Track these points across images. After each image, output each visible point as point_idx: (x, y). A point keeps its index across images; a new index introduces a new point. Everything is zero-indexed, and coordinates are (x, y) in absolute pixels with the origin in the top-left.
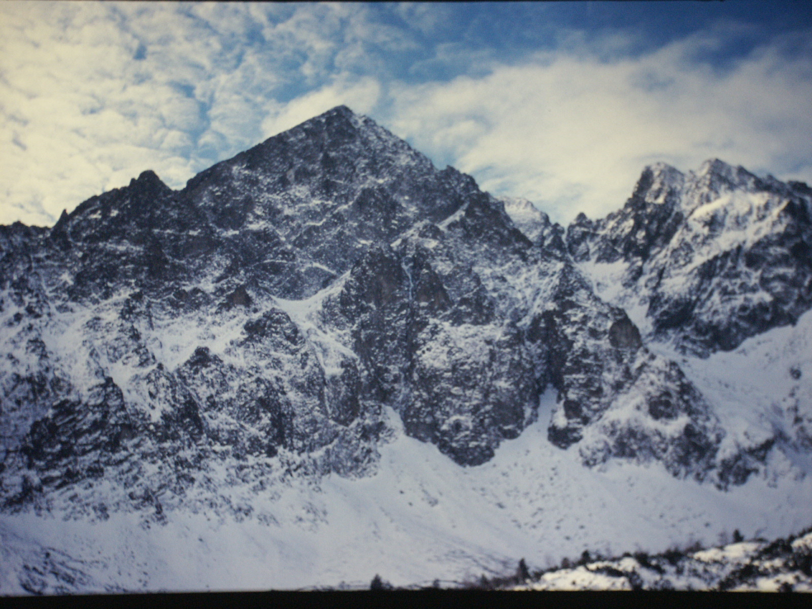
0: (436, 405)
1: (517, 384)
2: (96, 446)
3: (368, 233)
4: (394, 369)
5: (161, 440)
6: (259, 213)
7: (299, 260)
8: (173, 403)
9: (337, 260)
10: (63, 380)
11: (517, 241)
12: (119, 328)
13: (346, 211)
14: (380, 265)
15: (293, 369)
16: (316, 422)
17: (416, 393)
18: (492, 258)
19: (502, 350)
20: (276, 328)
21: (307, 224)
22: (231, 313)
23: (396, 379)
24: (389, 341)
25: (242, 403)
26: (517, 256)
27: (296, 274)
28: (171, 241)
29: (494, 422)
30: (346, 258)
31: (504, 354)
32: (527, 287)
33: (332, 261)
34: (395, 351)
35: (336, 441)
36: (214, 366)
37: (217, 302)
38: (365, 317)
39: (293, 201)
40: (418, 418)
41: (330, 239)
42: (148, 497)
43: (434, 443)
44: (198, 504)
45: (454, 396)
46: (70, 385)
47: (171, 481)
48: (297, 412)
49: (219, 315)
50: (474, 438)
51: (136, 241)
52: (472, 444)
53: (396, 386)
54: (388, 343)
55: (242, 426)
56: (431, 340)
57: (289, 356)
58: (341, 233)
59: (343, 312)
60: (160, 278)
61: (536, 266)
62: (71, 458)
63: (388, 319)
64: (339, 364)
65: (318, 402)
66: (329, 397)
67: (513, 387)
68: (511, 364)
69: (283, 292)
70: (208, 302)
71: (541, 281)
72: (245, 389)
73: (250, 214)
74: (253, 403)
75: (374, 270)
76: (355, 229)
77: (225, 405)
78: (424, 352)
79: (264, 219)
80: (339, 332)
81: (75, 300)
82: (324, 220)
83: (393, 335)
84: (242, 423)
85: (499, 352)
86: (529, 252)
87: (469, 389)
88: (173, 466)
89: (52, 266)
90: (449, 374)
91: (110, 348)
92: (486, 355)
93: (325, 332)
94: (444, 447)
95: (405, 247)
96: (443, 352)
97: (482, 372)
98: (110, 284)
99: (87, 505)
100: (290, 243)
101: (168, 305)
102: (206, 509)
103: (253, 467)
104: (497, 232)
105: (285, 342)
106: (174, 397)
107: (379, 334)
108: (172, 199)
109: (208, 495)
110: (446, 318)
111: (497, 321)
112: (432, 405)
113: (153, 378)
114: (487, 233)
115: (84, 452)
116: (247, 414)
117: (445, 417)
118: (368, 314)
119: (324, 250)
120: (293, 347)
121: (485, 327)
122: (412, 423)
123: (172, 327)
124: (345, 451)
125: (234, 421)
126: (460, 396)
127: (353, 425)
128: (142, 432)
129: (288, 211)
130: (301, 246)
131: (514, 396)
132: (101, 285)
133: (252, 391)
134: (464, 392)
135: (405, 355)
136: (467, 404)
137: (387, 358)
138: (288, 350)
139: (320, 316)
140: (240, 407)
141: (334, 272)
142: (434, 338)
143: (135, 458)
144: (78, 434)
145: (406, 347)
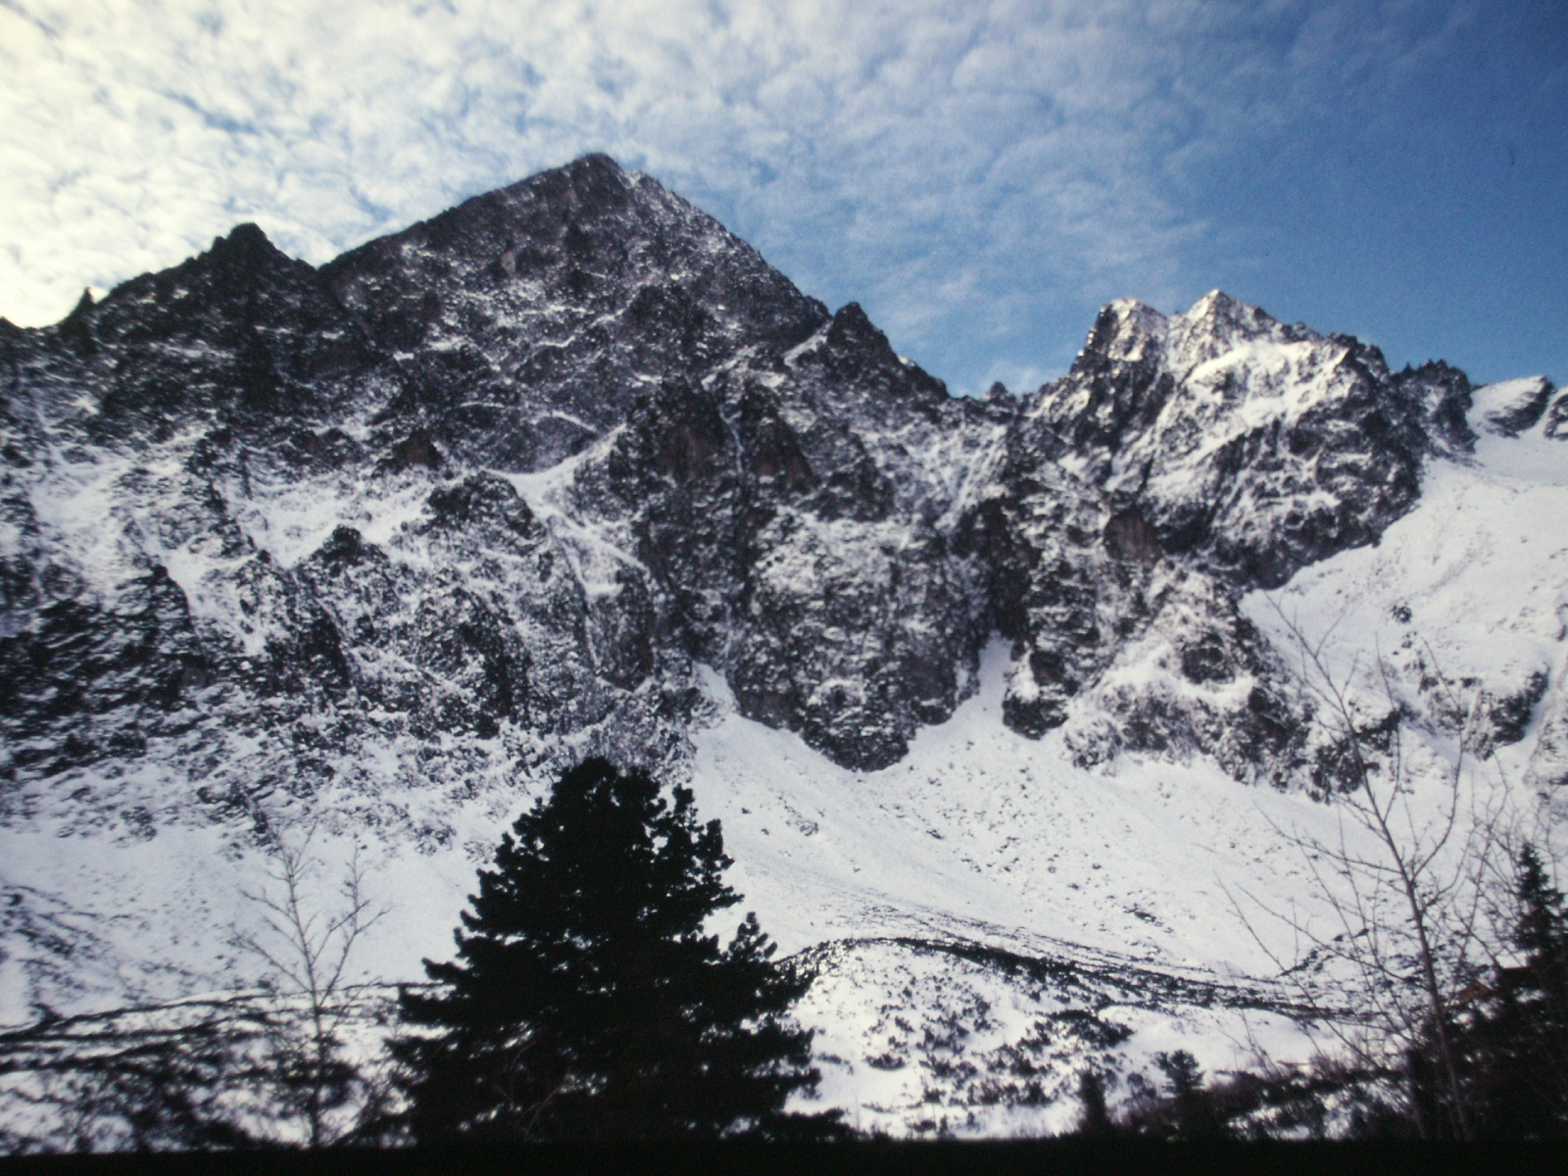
0: (797, 659)
1: (940, 626)
2: (132, 696)
3: (653, 364)
4: (713, 598)
5: (265, 691)
6: (452, 323)
7: (527, 404)
8: (289, 622)
9: (597, 407)
10: (68, 572)
11: (921, 389)
12: (184, 488)
13: (611, 324)
14: (683, 406)
15: (524, 580)
16: (572, 680)
17: (758, 638)
18: (878, 417)
19: (911, 565)
20: (489, 507)
21: (541, 343)
22: (403, 478)
23: (718, 615)
24: (702, 546)
25: (427, 634)
26: (922, 415)
27: (521, 428)
28: (288, 347)
29: (904, 693)
30: (613, 404)
31: (915, 573)
32: (943, 465)
33: (588, 409)
34: (714, 563)
35: (610, 718)
36: (369, 565)
37: (375, 458)
38: (656, 499)
39: (513, 305)
40: (762, 683)
41: (583, 370)
42: (237, 799)
43: (794, 729)
44: (342, 816)
45: (829, 643)
46: (80, 581)
47: (284, 770)
48: (535, 659)
49: (379, 480)
50: (869, 720)
51: (220, 342)
52: (867, 731)
53: (718, 627)
54: (701, 550)
55: (427, 676)
56: (782, 542)
57: (516, 558)
58: (603, 362)
59: (615, 489)
60: (267, 409)
61: (956, 432)
62: (78, 715)
63: (699, 505)
64: (613, 576)
65: (574, 644)
66: (594, 636)
67: (934, 631)
68: (929, 590)
69: (498, 459)
70: (358, 456)
71: (968, 456)
72: (432, 608)
73: (434, 325)
74: (449, 635)
75: (671, 417)
76: (629, 354)
77: (394, 636)
78: (769, 564)
79: (459, 334)
80: (607, 524)
81: (99, 442)
82: (572, 338)
83: (709, 534)
84: (427, 670)
85: (907, 569)
86: (942, 408)
87: (857, 632)
88: (290, 742)
89: (59, 383)
90: (819, 604)
91: (165, 523)
92: (884, 572)
93: (581, 524)
94: (814, 736)
95: (724, 387)
96: (806, 563)
97: (879, 601)
98: (168, 417)
99: (110, 808)
100: (509, 375)
101: (280, 458)
102: (358, 826)
103: (450, 754)
104: (885, 373)
105: (507, 533)
106: (290, 612)
107: (683, 532)
108: (290, 275)
109: (364, 801)
110: (807, 507)
111: (899, 516)
112: (790, 660)
113: (249, 576)
114: (868, 372)
115: (106, 707)
116: (436, 654)
117: (813, 681)
118: (662, 495)
119: (572, 389)
120: (523, 542)
121: (881, 526)
122: (751, 693)
123: (287, 497)
124: (628, 735)
125: (413, 667)
126: (841, 643)
127: (643, 688)
128: (226, 673)
129: (503, 321)
130: (530, 381)
131: (939, 647)
132: (150, 418)
133: (446, 612)
134: (848, 636)
135: (732, 572)
136: (855, 658)
137: (699, 576)
138: (513, 548)
139: (570, 496)
140: (424, 641)
141: (591, 428)
142: (788, 539)
143: (212, 723)
144: (95, 669)
145: (733, 558)
